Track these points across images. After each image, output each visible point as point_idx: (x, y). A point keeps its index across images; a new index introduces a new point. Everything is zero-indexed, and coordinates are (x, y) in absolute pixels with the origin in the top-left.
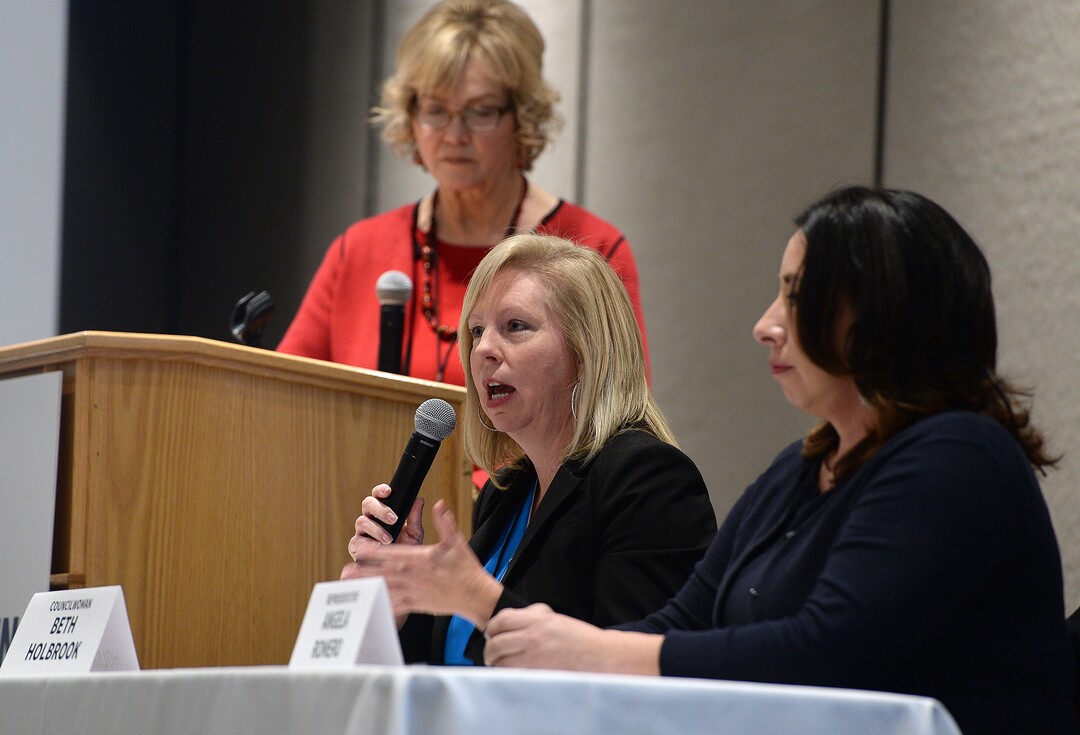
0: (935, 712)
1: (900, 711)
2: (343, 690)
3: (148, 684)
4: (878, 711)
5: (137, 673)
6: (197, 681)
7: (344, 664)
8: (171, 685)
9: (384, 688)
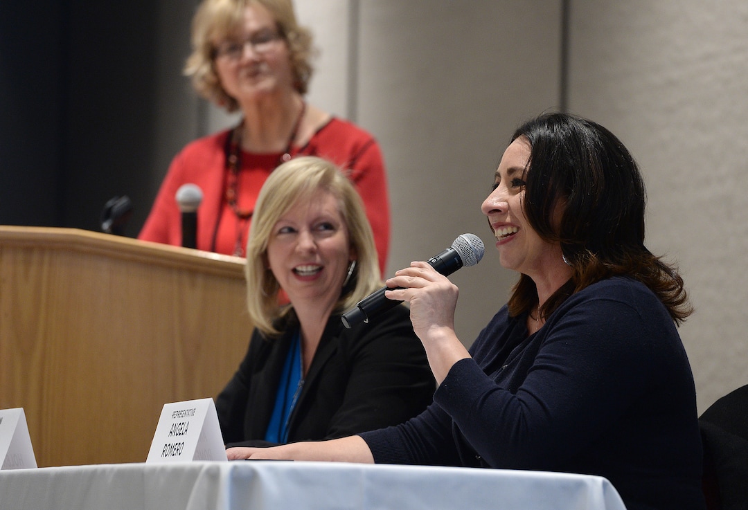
0: (604, 485)
1: (580, 485)
2: (184, 478)
3: (44, 477)
4: (565, 486)
5: (36, 470)
6: (78, 474)
7: (186, 460)
8: (59, 477)
9: (214, 475)
